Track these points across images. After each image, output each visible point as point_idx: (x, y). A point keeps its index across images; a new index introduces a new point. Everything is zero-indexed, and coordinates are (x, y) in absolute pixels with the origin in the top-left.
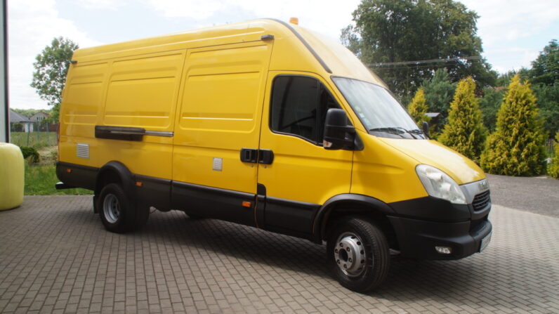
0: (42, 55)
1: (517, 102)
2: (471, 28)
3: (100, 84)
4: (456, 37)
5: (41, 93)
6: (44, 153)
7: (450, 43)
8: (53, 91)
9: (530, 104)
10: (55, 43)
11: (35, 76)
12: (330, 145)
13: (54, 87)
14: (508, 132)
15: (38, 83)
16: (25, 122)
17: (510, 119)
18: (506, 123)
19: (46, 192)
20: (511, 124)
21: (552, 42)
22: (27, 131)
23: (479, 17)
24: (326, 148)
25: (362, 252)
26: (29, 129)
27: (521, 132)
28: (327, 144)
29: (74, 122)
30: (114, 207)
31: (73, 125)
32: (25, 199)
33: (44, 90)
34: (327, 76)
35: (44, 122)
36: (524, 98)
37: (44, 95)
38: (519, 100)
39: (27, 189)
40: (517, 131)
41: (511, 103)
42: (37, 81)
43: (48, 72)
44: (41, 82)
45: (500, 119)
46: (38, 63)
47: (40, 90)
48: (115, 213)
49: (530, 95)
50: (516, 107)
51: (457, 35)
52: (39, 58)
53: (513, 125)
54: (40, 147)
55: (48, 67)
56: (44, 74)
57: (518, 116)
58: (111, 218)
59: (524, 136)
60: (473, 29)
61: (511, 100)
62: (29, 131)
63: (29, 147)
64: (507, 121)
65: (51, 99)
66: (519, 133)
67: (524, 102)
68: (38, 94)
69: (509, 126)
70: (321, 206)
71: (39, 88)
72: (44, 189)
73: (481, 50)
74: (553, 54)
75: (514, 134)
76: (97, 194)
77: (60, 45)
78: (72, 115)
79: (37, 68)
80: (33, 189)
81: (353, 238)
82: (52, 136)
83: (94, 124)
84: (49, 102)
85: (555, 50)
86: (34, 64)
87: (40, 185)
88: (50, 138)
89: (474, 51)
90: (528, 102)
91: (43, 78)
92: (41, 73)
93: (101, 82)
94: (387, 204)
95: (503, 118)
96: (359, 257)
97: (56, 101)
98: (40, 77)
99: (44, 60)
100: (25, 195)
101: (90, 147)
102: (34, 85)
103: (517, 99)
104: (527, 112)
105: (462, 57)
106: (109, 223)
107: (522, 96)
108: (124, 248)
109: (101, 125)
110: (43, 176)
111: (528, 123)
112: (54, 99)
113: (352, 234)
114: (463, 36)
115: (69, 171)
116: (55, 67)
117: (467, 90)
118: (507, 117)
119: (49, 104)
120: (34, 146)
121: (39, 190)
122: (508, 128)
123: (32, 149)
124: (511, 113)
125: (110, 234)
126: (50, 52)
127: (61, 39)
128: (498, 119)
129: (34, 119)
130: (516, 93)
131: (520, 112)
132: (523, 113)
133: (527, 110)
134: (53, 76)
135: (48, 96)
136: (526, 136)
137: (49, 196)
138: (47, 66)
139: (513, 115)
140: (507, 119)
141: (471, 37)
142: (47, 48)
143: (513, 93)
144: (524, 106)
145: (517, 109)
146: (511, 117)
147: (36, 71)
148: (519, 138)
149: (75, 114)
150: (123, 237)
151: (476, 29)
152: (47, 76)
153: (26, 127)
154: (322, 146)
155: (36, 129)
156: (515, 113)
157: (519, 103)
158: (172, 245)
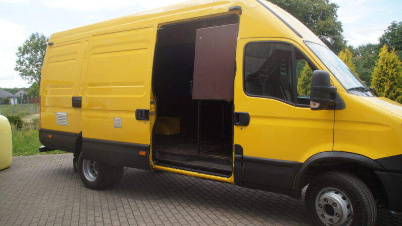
0: (22, 46)
1: (387, 66)
2: (334, 15)
3: (74, 61)
4: (323, 22)
5: (22, 75)
6: (28, 120)
7: (319, 26)
8: (31, 73)
9: (398, 67)
10: (33, 37)
11: (17, 62)
12: (317, 105)
13: (32, 70)
14: (381, 89)
15: (20, 67)
16: (12, 97)
17: (382, 79)
18: (379, 82)
19: (30, 152)
20: (383, 82)
21: (393, 23)
22: (13, 103)
23: (338, 7)
24: (313, 109)
25: (348, 207)
26: (14, 102)
27: (391, 88)
28: (315, 105)
29: (51, 94)
30: (92, 167)
31: (50, 97)
32: (13, 160)
33: (25, 73)
34: (300, 40)
35: (25, 96)
36: (392, 63)
37: (24, 76)
38: (389, 64)
39: (15, 151)
40: (389, 88)
41: (382, 67)
42: (19, 66)
43: (27, 59)
44: (22, 67)
45: (374, 79)
46: (19, 53)
47: (21, 73)
48: (93, 172)
49: (397, 60)
50: (386, 70)
51: (323, 21)
52: (20, 49)
53: (385, 83)
54: (23, 115)
55: (28, 56)
56: (24, 61)
57: (388, 76)
58: (90, 177)
59: (394, 92)
60: (335, 16)
61: (382, 64)
62: (15, 104)
63: (15, 116)
64: (380, 81)
65: (30, 79)
66: (390, 89)
67: (392, 65)
68: (20, 76)
69: (382, 84)
70: (301, 164)
71: (21, 71)
72: (29, 150)
73: (342, 31)
74: (394, 32)
75: (386, 90)
76: (76, 156)
77: (36, 39)
78: (49, 89)
79: (19, 57)
80: (20, 151)
81: (337, 193)
82: (31, 107)
83: (71, 96)
84: (29, 81)
85: (395, 28)
86: (16, 54)
87: (26, 147)
88: (31, 108)
89: (337, 31)
90: (395, 66)
91: (23, 64)
92: (22, 60)
93: (75, 59)
94: (374, 160)
95: (376, 78)
96: (346, 211)
97: (34, 81)
98: (21, 63)
99: (24, 51)
100: (13, 156)
101: (68, 115)
102: (16, 69)
103: (387, 64)
104: (396, 73)
105: (328, 37)
106: (89, 181)
107: (391, 60)
108: (106, 205)
109: (77, 96)
110: (28, 140)
111: (397, 81)
112: (32, 79)
113: (336, 189)
114: (329, 21)
115: (50, 136)
116: (32, 55)
117: (346, 59)
118: (379, 77)
119: (29, 83)
120: (18, 115)
121: (25, 152)
122: (380, 86)
123: (17, 118)
124: (383, 74)
125: (90, 191)
126: (29, 44)
127: (37, 34)
128: (373, 80)
129: (18, 94)
130: (386, 59)
131: (390, 73)
132: (392, 74)
133: (395, 71)
134: (31, 61)
135: (27, 77)
136: (396, 91)
137: (33, 156)
138: (26, 55)
139: (384, 76)
140: (379, 79)
141: (334, 21)
142: (27, 41)
143: (383, 59)
144: (393, 68)
145: (387, 71)
146: (383, 77)
147: (18, 59)
148: (390, 93)
149: (51, 87)
150: (102, 194)
151: (337, 16)
152: (27, 62)
153: (12, 101)
154: (309, 107)
155: (19, 102)
156: (385, 74)
157: (389, 66)
158: (148, 200)
